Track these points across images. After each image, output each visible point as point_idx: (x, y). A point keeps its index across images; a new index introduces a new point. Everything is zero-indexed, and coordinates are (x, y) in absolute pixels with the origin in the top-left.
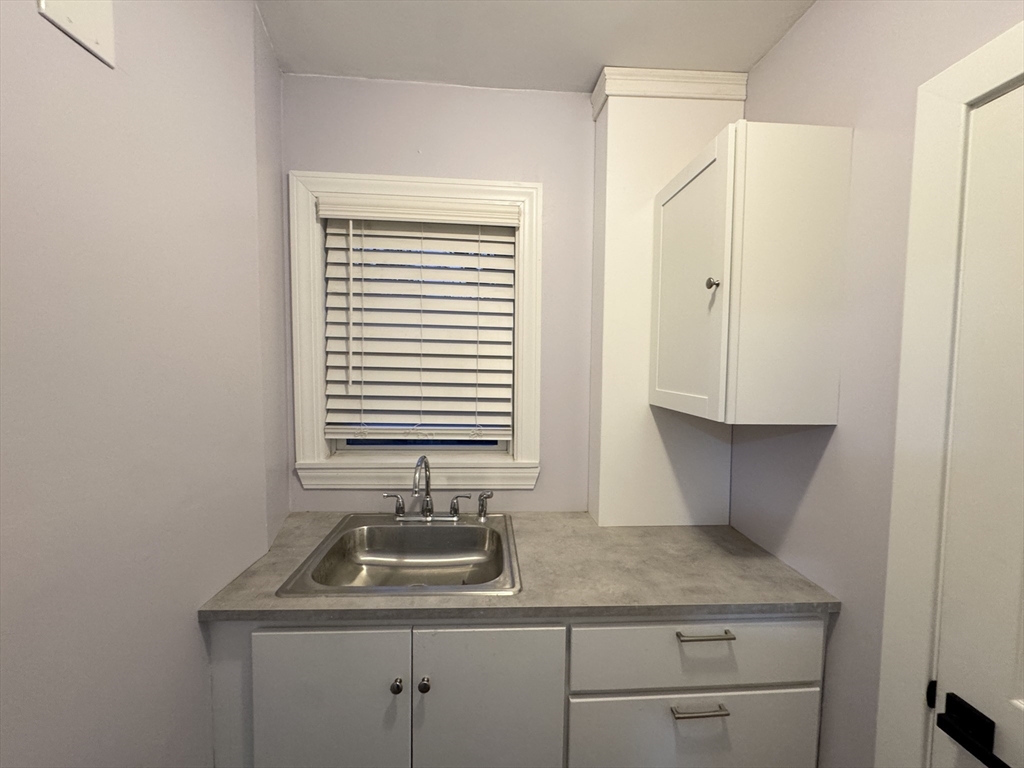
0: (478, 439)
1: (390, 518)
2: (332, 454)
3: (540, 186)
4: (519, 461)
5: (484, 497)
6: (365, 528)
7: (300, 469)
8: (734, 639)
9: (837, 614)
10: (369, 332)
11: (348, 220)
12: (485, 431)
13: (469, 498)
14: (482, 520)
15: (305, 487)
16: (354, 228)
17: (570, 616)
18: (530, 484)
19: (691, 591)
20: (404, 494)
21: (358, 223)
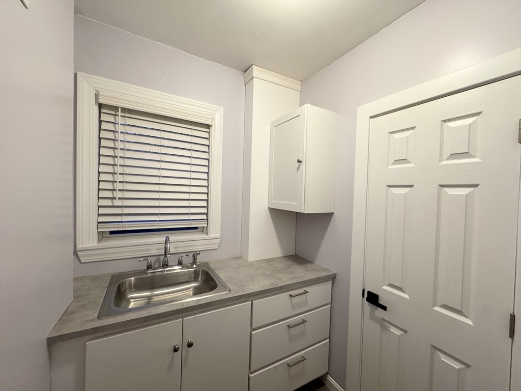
0: (190, 226)
1: (145, 272)
2: (99, 241)
3: (222, 108)
4: (211, 236)
5: (195, 255)
6: (133, 278)
7: (79, 251)
8: (308, 292)
9: (335, 277)
10: (128, 170)
11: (118, 107)
12: (194, 222)
13: (188, 256)
14: (195, 266)
15: (82, 262)
16: (121, 112)
17: (253, 296)
18: (216, 246)
19: (293, 278)
20: (150, 258)
21: (124, 110)
